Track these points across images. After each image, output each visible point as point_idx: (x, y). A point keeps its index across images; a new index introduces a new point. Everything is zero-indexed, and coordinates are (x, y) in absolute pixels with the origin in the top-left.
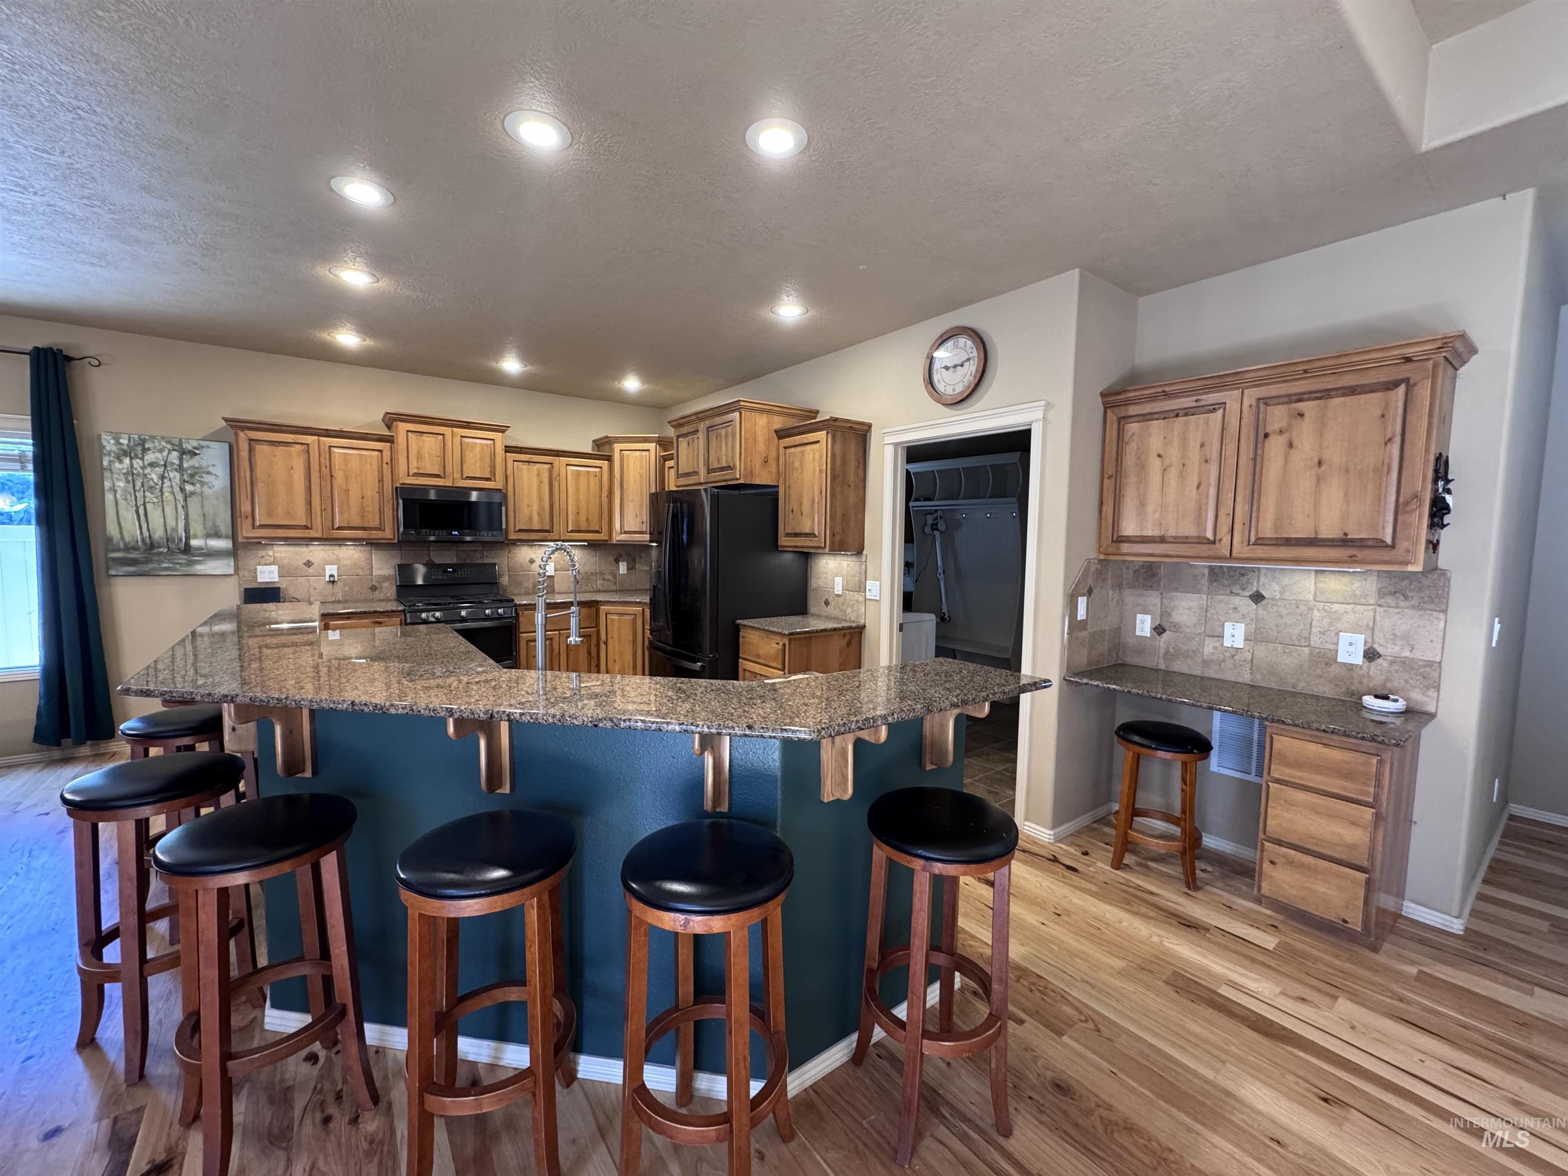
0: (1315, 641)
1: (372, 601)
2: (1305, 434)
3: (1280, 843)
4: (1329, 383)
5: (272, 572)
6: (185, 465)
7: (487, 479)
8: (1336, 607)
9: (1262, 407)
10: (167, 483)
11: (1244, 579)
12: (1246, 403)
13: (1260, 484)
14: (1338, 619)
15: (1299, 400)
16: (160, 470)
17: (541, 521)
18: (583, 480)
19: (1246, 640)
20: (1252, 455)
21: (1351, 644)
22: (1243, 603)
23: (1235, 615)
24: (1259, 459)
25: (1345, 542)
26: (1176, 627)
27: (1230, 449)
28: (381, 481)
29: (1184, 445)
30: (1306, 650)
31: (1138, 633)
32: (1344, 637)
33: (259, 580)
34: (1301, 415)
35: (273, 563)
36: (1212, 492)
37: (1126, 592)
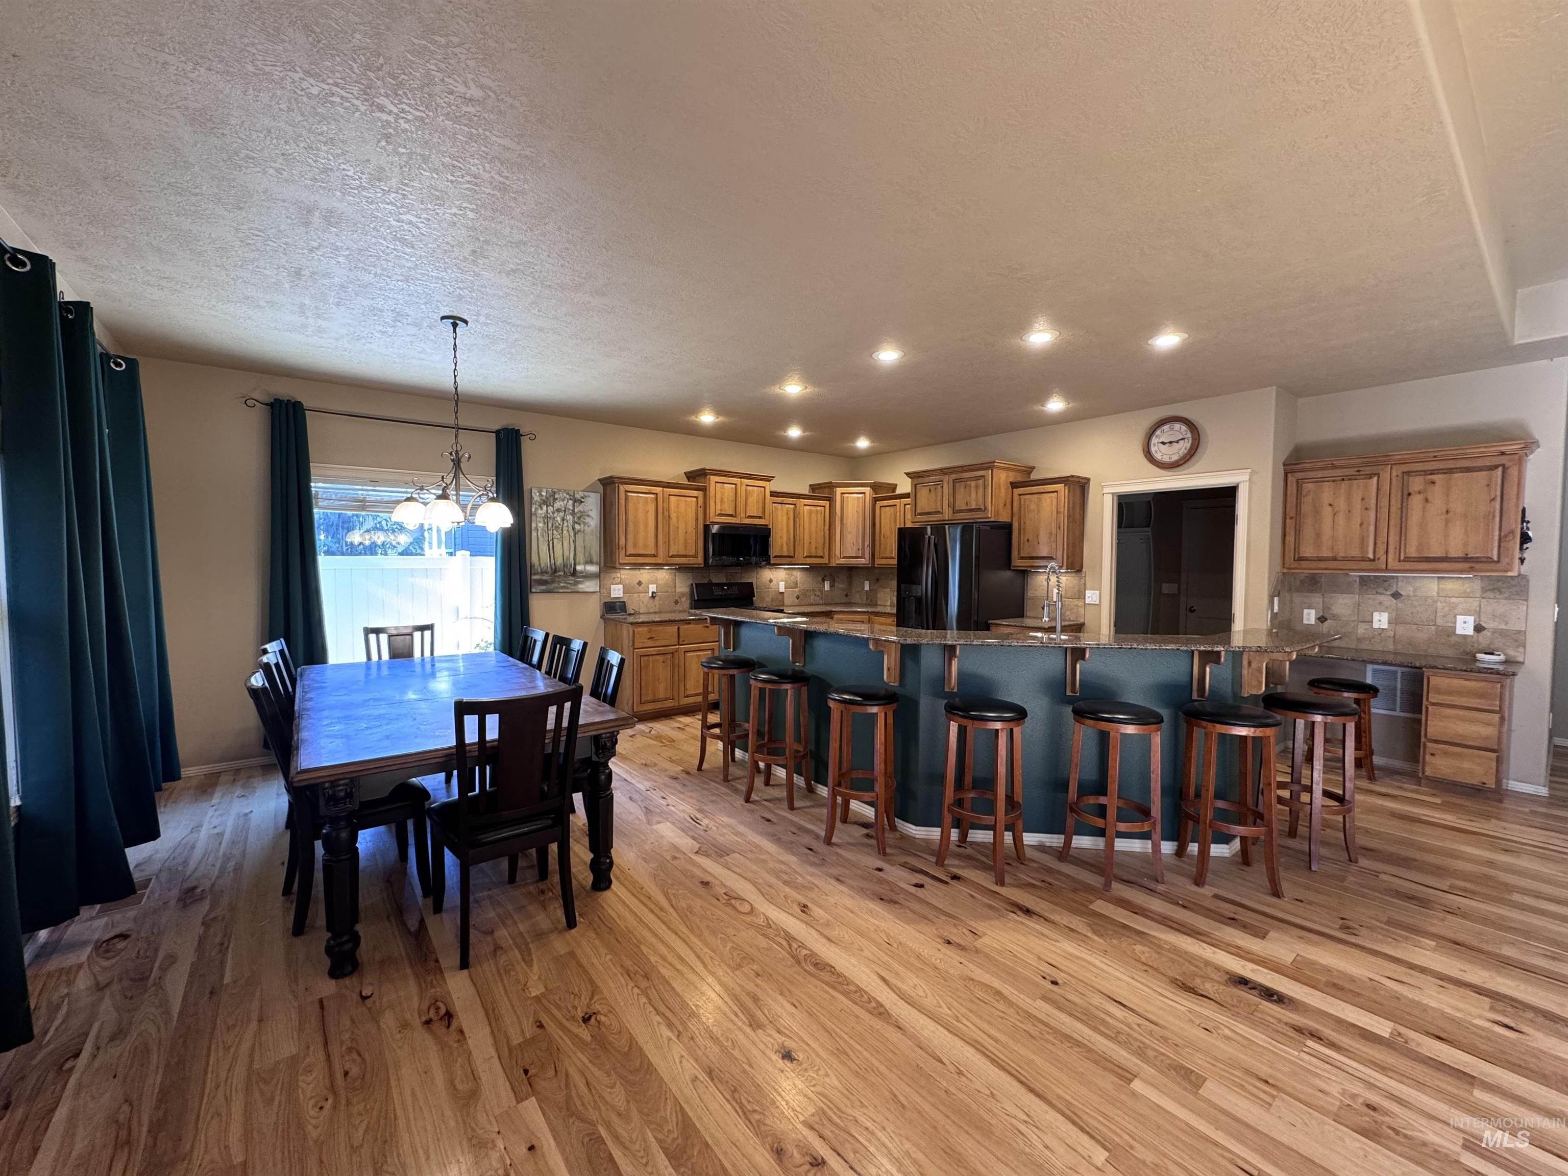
0: (1440, 622)
1: (675, 612)
2: (1437, 495)
3: (1436, 742)
4: (1451, 464)
5: (619, 590)
6: (576, 510)
7: (760, 518)
8: (1453, 600)
9: (1405, 477)
10: (566, 524)
11: (1386, 584)
12: (1394, 474)
13: (1406, 523)
14: (1454, 608)
15: (1431, 474)
16: (562, 514)
17: (788, 550)
18: (813, 515)
19: (1389, 623)
20: (1400, 506)
21: (1465, 622)
22: (1386, 599)
23: (1381, 608)
24: (1404, 510)
25: (1466, 559)
26: (1335, 617)
27: (1384, 502)
28: (697, 519)
29: (1349, 499)
30: (1433, 628)
31: (1305, 622)
32: (1460, 619)
33: (612, 596)
34: (1433, 483)
35: (620, 583)
36: (1372, 528)
37: (1294, 594)
